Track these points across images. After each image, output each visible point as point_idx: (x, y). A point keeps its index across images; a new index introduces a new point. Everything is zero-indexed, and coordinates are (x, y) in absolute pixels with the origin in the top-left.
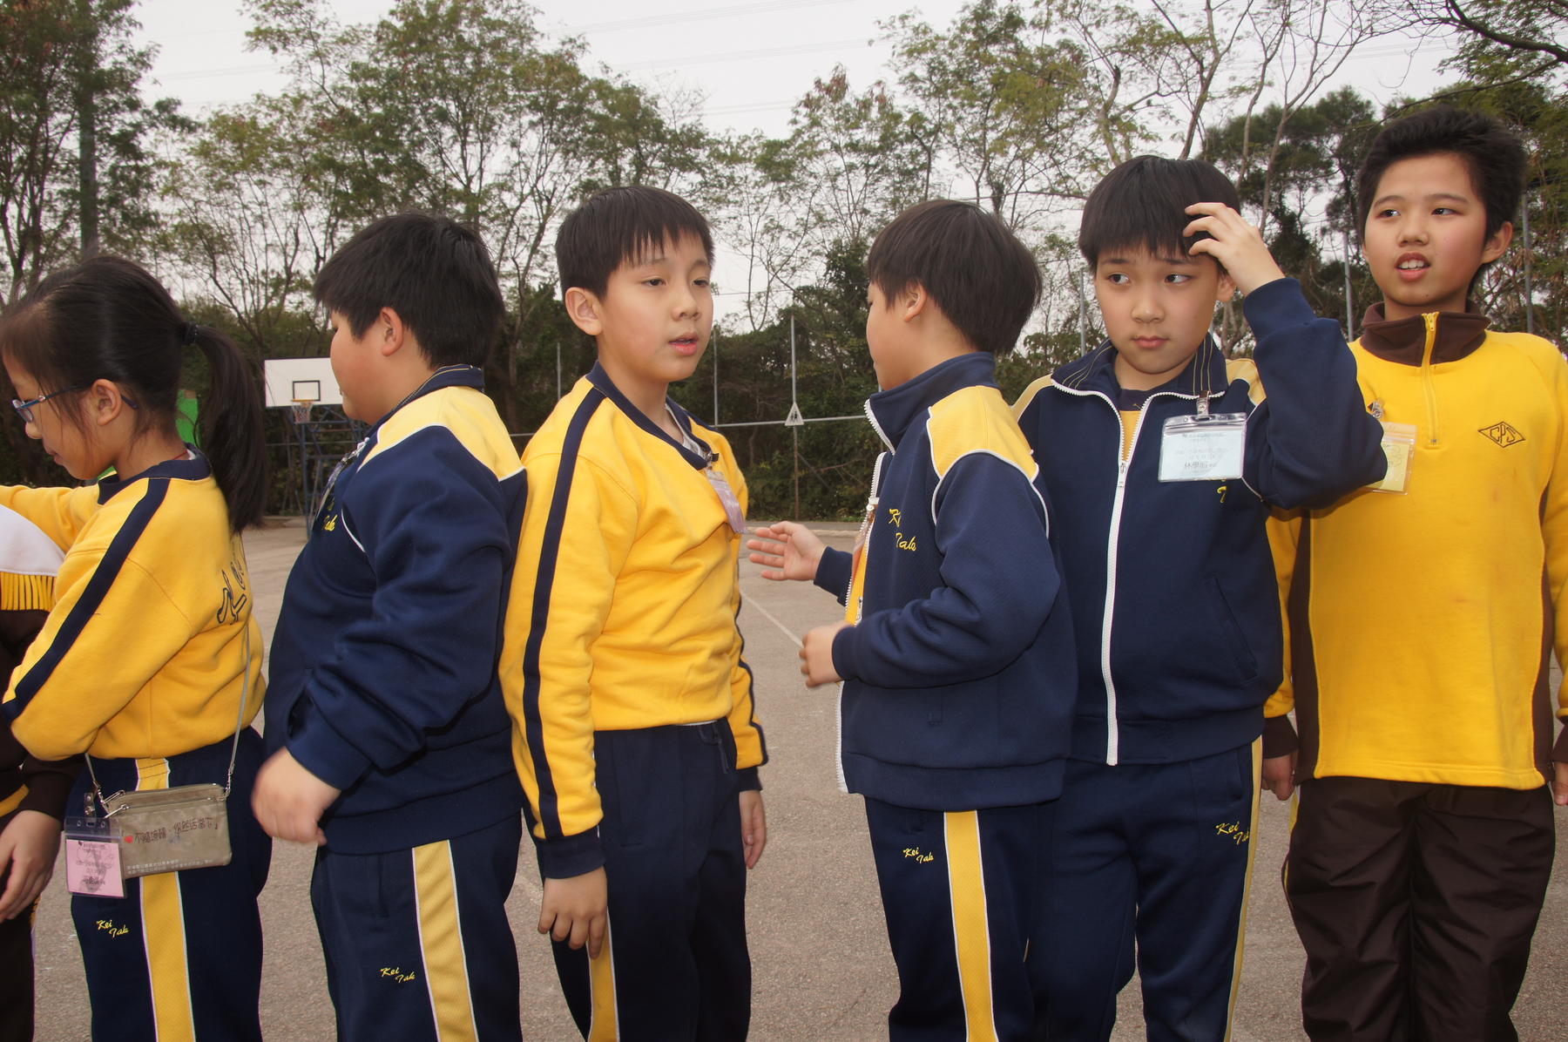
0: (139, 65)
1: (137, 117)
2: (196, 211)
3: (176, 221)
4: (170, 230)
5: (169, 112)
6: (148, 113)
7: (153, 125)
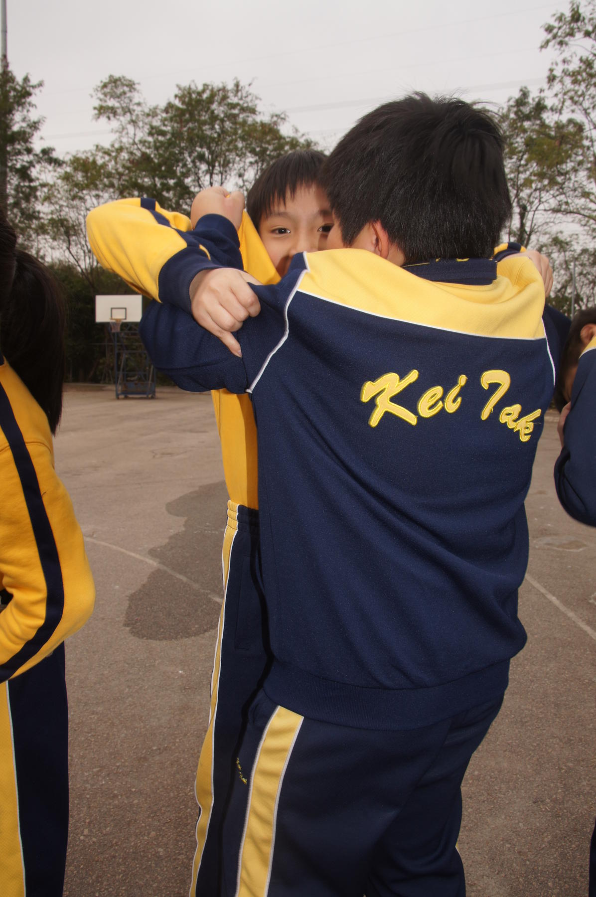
0: (33, 128)
1: (31, 157)
2: (60, 211)
3: (50, 217)
4: (46, 222)
5: (48, 155)
6: (37, 155)
7: (39, 162)
